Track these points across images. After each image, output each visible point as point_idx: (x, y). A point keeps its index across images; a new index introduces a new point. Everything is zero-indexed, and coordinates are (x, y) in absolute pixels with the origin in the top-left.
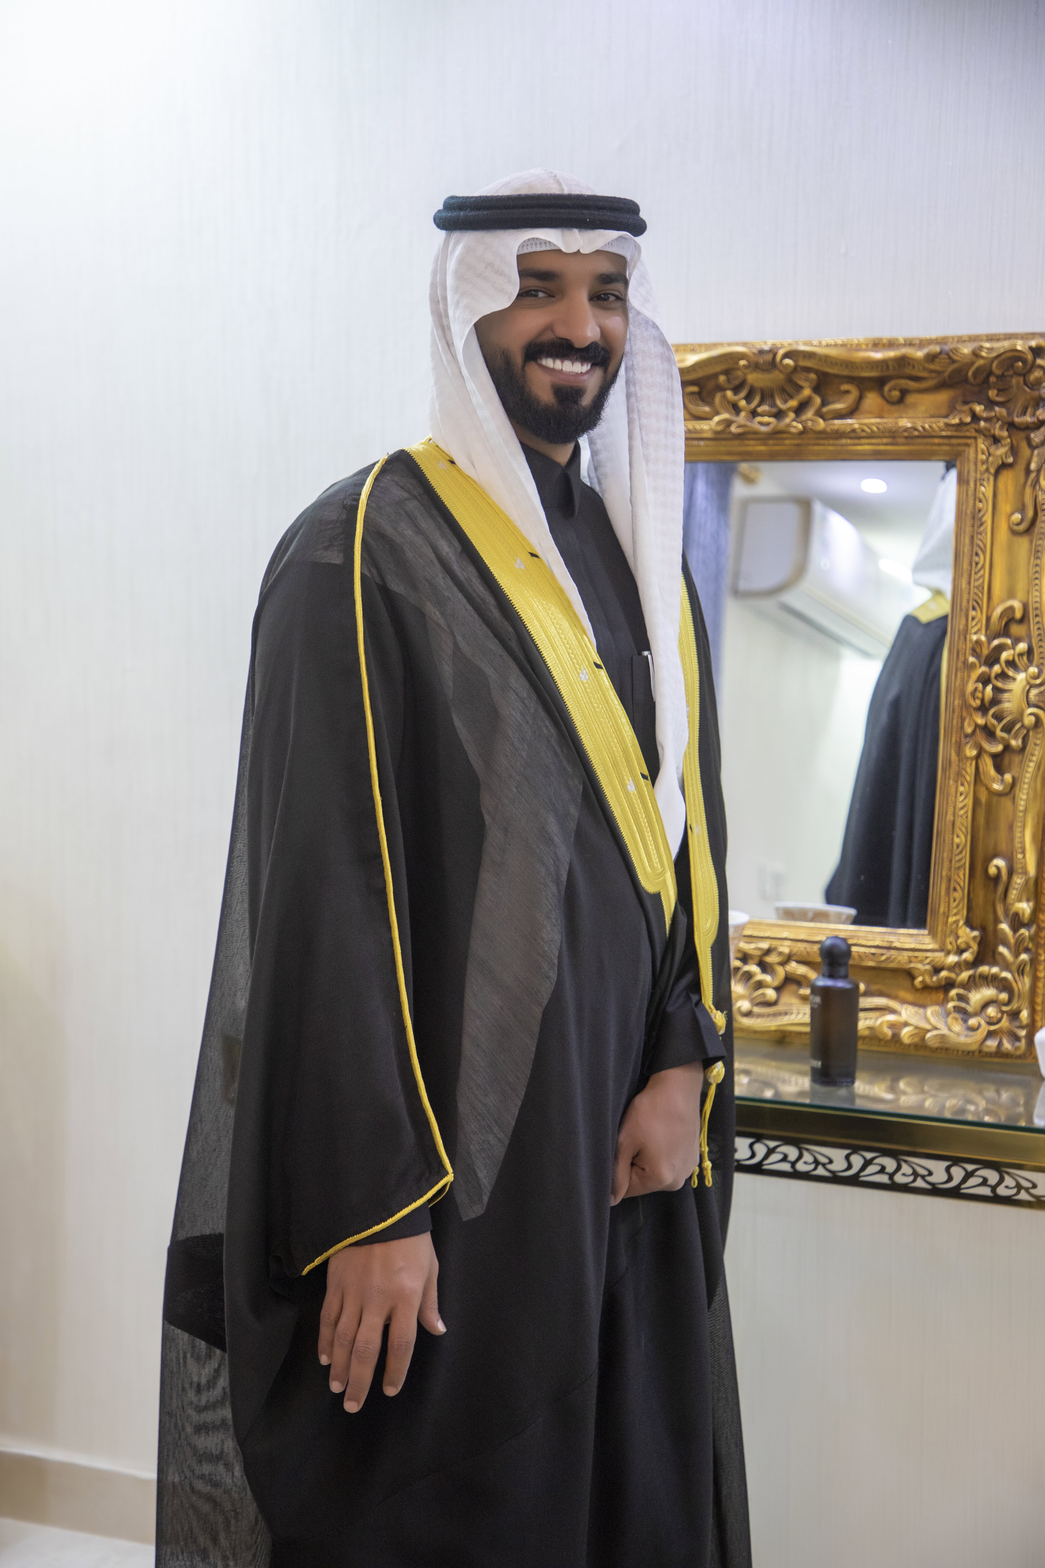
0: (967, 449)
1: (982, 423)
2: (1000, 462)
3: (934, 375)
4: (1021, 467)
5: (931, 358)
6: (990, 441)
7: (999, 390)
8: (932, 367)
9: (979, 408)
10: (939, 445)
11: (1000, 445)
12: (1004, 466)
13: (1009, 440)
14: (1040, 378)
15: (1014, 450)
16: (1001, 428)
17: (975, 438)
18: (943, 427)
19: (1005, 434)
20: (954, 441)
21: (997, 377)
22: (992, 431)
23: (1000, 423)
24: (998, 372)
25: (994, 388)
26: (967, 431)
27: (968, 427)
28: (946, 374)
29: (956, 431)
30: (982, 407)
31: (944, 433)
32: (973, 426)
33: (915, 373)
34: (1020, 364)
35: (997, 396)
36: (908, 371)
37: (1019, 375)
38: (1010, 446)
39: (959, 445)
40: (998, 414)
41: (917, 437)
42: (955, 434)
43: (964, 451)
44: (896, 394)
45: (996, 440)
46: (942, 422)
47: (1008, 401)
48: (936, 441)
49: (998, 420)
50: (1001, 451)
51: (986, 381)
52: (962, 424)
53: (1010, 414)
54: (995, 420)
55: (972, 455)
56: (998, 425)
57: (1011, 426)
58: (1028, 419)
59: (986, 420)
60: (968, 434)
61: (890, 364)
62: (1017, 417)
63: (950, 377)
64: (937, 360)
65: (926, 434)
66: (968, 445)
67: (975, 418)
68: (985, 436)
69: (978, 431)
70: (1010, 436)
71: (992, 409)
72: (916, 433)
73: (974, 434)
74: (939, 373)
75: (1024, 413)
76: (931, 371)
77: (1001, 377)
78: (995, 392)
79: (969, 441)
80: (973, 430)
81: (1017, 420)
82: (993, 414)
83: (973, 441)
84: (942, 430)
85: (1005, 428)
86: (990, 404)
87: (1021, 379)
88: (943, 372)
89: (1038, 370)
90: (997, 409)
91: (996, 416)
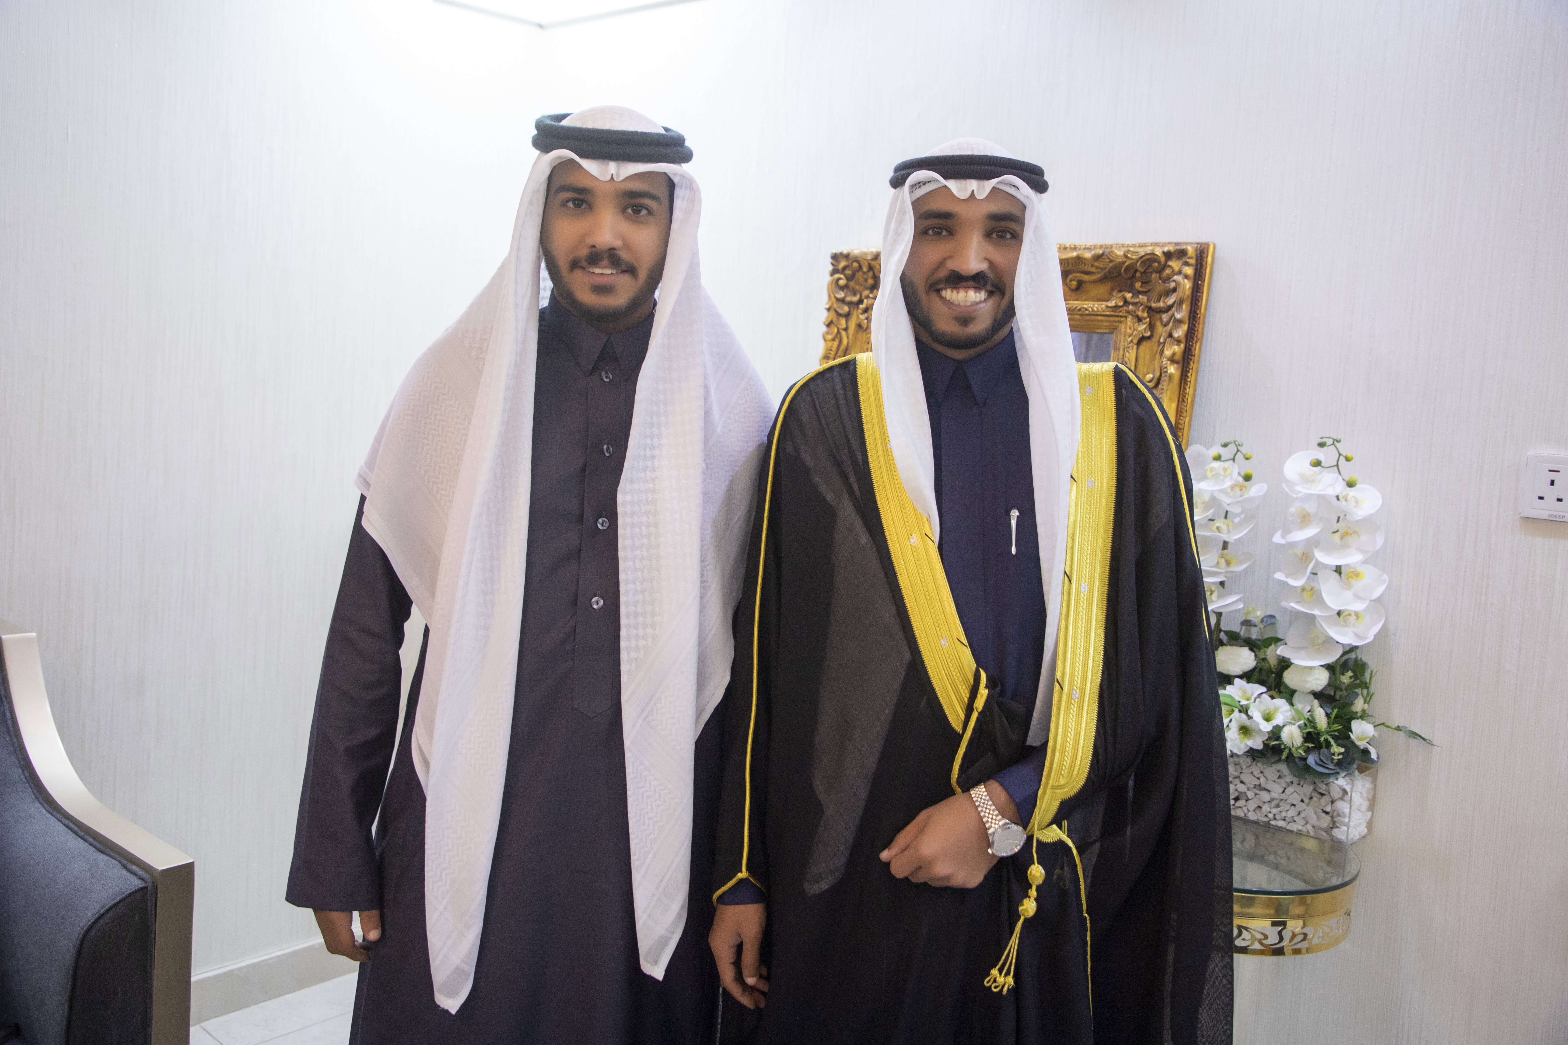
0: (1120, 325)
1: (1131, 307)
2: (1141, 335)
3: (1099, 270)
4: (1155, 340)
5: (1097, 258)
6: (1136, 320)
7: (1143, 283)
8: (1096, 264)
9: (1129, 296)
10: (1101, 321)
11: (1141, 323)
12: (1142, 340)
13: (1148, 319)
14: (1170, 275)
15: (1152, 327)
16: (1143, 311)
17: (1126, 317)
18: (1104, 308)
19: (1146, 315)
20: (1112, 319)
21: (1142, 273)
22: (1137, 313)
23: (1142, 307)
24: (1141, 269)
25: (1140, 281)
26: (1121, 312)
27: (1121, 309)
28: (1107, 270)
29: (1112, 311)
30: (1131, 295)
31: (1105, 313)
32: (1125, 308)
33: (1086, 269)
34: (1156, 264)
35: (1141, 286)
36: (1082, 267)
37: (1157, 272)
38: (1148, 323)
39: (1115, 322)
40: (1141, 300)
41: (1087, 315)
42: (1112, 313)
43: (1119, 326)
44: (1074, 283)
45: (1140, 320)
46: (1103, 305)
47: (1149, 291)
48: (1100, 318)
49: (1141, 305)
50: (1142, 327)
51: (1133, 276)
52: (1116, 307)
53: (1149, 301)
54: (1139, 305)
55: (1123, 330)
56: (1141, 308)
57: (1150, 309)
58: (1161, 304)
59: (1134, 304)
60: (1121, 314)
61: (1070, 261)
62: (1154, 302)
63: (1110, 272)
64: (1100, 260)
65: (1093, 313)
66: (1121, 322)
67: (1126, 303)
68: (1133, 316)
69: (1128, 312)
70: (1149, 316)
71: (1138, 297)
72: (1087, 312)
73: (1125, 314)
74: (1102, 269)
75: (1159, 300)
76: (1097, 268)
77: (1144, 272)
78: (1140, 284)
79: (1122, 319)
80: (1124, 312)
81: (1153, 305)
82: (1138, 300)
83: (1124, 319)
84: (1104, 311)
85: (1146, 311)
86: (1136, 293)
87: (1158, 275)
88: (1106, 268)
89: (1168, 269)
90: (1141, 296)
91: (1139, 301)
